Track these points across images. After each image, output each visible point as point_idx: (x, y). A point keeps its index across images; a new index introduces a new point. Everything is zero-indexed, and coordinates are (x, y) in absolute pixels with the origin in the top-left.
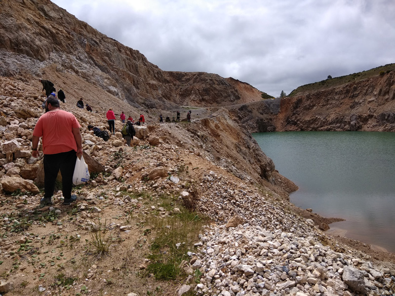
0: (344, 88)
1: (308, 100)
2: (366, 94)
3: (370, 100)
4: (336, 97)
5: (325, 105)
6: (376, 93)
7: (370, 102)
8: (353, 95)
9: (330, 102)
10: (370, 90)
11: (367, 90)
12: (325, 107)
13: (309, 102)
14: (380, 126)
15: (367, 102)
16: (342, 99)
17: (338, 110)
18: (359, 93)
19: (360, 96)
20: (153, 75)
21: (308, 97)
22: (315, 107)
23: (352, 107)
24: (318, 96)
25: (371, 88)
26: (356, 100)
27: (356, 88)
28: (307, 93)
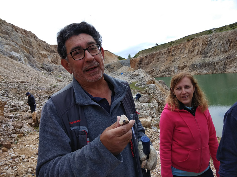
0: (167, 50)
1: (146, 59)
2: (180, 53)
3: (184, 56)
4: (163, 56)
5: (157, 61)
6: (186, 52)
7: (184, 58)
8: (173, 54)
9: (160, 59)
10: (183, 50)
11: (181, 51)
12: (157, 62)
13: (147, 60)
14: (192, 71)
15: (182, 58)
16: (167, 57)
17: (165, 64)
18: (176, 53)
19: (177, 55)
20: (43, 48)
21: (146, 58)
22: (151, 63)
23: (173, 61)
24: (152, 56)
25: (183, 49)
26: (175, 58)
27: (174, 50)
28: (145, 55)
